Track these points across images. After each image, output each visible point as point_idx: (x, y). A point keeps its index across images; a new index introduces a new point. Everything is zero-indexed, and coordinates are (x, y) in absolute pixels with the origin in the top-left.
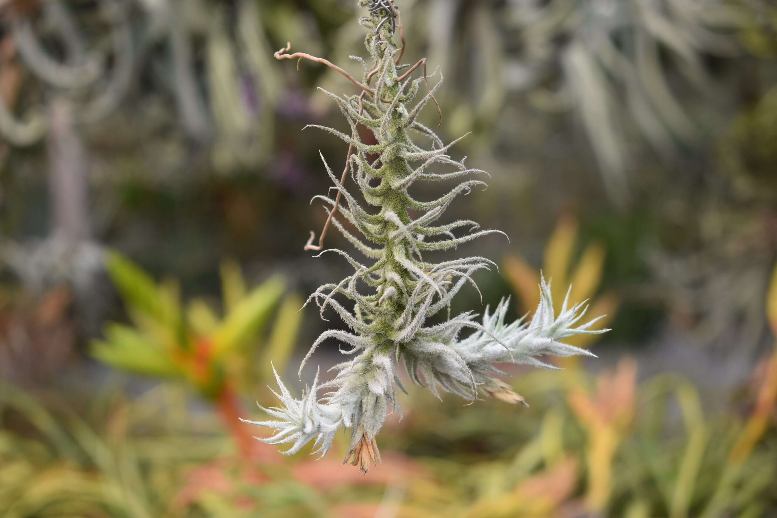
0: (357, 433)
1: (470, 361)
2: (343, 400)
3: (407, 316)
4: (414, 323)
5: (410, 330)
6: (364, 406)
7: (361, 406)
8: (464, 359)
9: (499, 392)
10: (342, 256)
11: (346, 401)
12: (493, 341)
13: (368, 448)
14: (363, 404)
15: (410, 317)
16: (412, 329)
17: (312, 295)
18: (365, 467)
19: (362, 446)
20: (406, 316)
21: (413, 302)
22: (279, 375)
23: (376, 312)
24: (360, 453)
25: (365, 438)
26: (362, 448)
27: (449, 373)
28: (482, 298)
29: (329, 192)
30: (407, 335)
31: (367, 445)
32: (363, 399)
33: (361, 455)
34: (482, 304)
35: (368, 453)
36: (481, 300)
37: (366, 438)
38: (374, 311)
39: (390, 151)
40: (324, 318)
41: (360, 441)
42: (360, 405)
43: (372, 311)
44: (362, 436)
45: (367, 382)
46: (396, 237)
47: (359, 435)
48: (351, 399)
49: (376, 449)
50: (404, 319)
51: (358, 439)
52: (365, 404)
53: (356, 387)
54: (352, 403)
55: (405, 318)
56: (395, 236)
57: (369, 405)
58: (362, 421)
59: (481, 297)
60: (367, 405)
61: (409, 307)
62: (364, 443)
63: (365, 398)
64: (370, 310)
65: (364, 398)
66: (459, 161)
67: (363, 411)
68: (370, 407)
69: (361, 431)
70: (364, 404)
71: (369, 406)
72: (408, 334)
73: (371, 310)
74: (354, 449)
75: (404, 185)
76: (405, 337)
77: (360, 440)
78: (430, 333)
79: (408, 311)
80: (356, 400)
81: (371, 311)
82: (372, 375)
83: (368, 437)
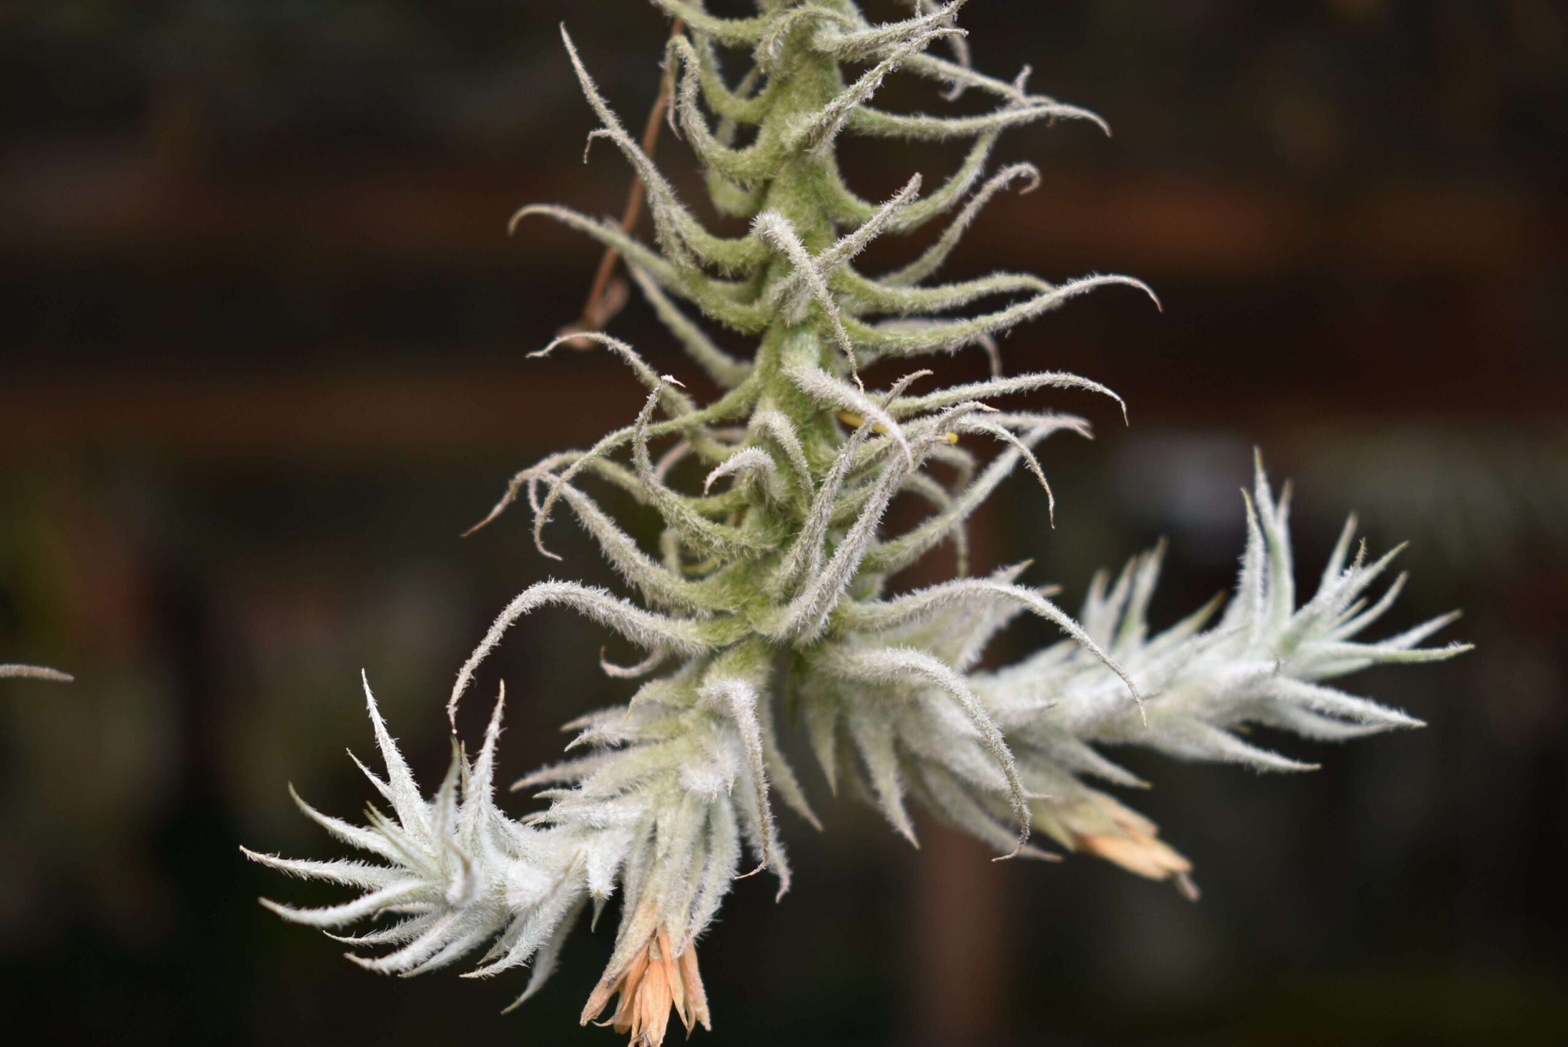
0: (635, 925)
1: (1014, 721)
2: (592, 814)
3: (806, 552)
4: (826, 576)
5: (816, 599)
6: (663, 839)
7: (652, 840)
8: (994, 716)
9: (1109, 834)
10: (619, 357)
11: (604, 817)
12: (1094, 666)
13: (665, 972)
14: (660, 831)
15: (817, 554)
16: (821, 596)
17: (520, 477)
18: (650, 1033)
19: (646, 968)
20: (803, 552)
21: (826, 504)
22: (382, 715)
23: (713, 539)
24: (640, 986)
25: (658, 941)
26: (646, 972)
27: (947, 757)
28: (1055, 508)
29: (587, 151)
30: (806, 614)
31: (664, 964)
32: (661, 816)
33: (641, 993)
34: (1053, 527)
35: (663, 988)
36: (1049, 512)
37: (663, 940)
38: (705, 535)
39: (783, 26)
40: (547, 547)
41: (641, 949)
42: (651, 836)
43: (701, 533)
44: (649, 933)
45: (679, 764)
46: (788, 296)
47: (640, 931)
48: (620, 812)
49: (694, 981)
50: (797, 562)
51: (635, 943)
52: (667, 831)
53: (640, 776)
54: (625, 826)
55: (801, 560)
56: (785, 295)
57: (679, 836)
58: (651, 886)
59: (1052, 503)
60: (672, 839)
61: (814, 523)
62: (654, 956)
63: (669, 813)
64: (694, 531)
65: (666, 813)
66: (1009, 79)
67: (660, 855)
68: (682, 844)
69: (647, 920)
70: (665, 833)
71: (678, 840)
72: (809, 613)
73: (696, 529)
74: (620, 973)
75: (820, 131)
76: (797, 622)
77: (640, 945)
78: (883, 617)
79: (810, 537)
80: (638, 818)
81: (698, 534)
82: (695, 743)
83: (668, 938)
